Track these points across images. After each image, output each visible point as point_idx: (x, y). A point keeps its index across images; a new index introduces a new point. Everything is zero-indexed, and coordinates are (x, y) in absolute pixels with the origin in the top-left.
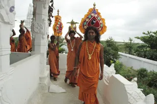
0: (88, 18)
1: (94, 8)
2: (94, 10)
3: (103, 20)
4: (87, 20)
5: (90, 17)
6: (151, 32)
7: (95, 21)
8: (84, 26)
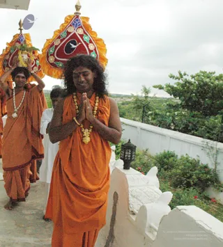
0: (59, 37)
1: (77, 15)
2: (75, 20)
4: (57, 42)
5: (64, 35)
6: (185, 74)
7: (75, 45)
8: (48, 57)
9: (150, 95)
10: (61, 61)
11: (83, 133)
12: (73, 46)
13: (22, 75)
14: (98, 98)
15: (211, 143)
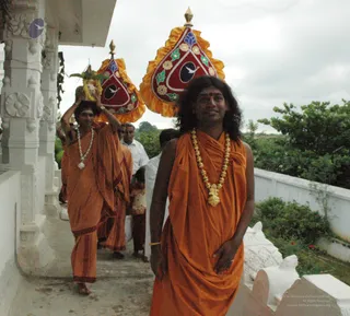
0: (169, 58)
1: (188, 27)
3: (218, 64)
4: (168, 66)
5: (176, 56)
6: (292, 106)
7: (193, 69)
8: (156, 87)
9: (256, 132)
10: (177, 93)
11: (208, 191)
12: (191, 71)
13: (90, 111)
14: (228, 140)
15: (320, 186)
